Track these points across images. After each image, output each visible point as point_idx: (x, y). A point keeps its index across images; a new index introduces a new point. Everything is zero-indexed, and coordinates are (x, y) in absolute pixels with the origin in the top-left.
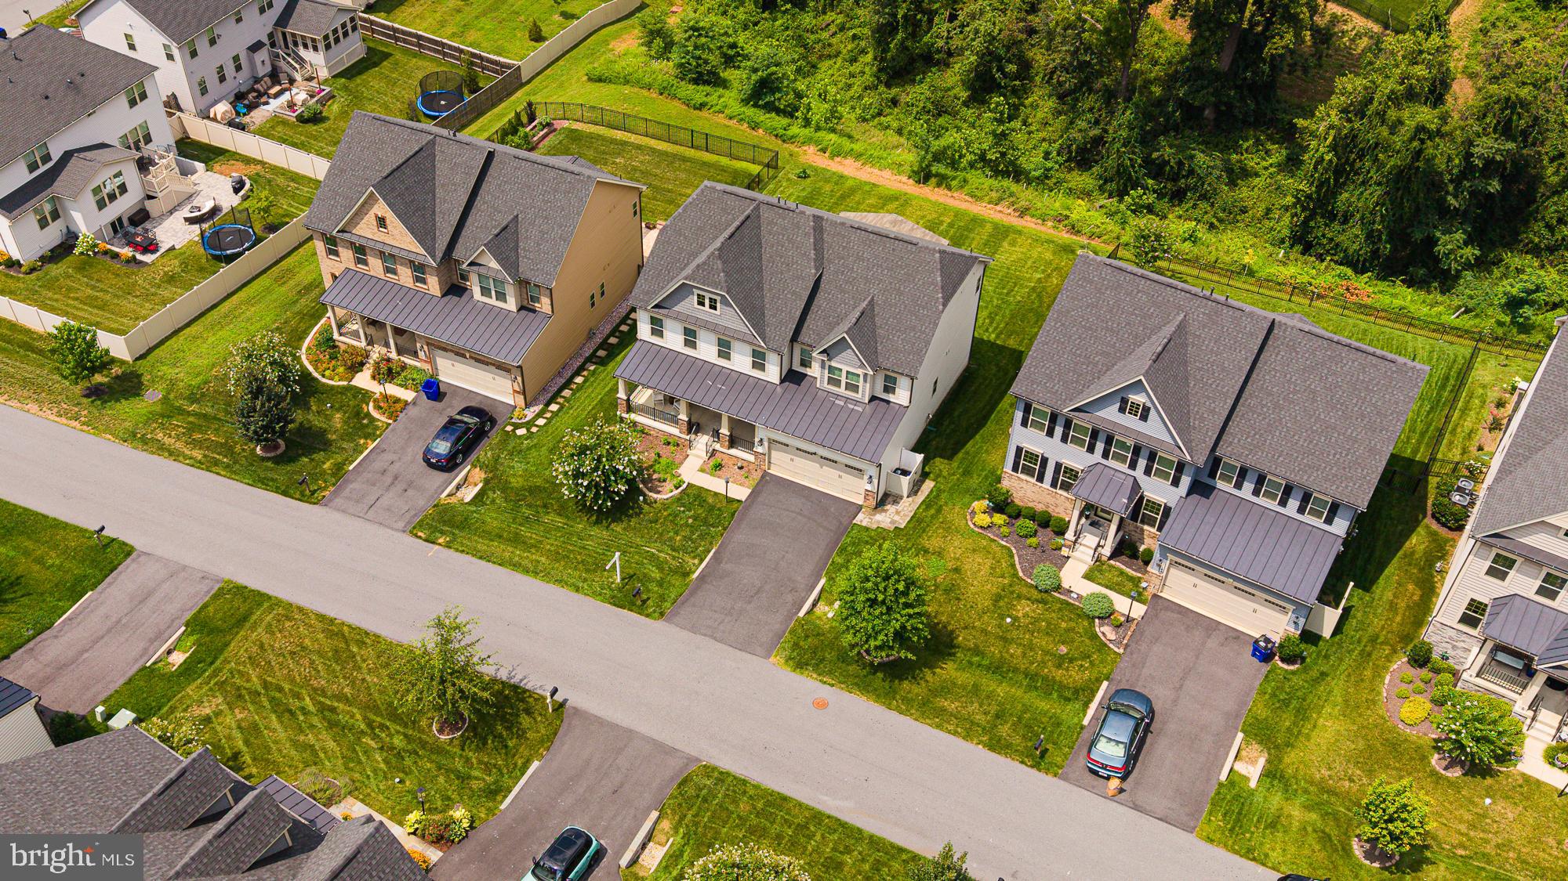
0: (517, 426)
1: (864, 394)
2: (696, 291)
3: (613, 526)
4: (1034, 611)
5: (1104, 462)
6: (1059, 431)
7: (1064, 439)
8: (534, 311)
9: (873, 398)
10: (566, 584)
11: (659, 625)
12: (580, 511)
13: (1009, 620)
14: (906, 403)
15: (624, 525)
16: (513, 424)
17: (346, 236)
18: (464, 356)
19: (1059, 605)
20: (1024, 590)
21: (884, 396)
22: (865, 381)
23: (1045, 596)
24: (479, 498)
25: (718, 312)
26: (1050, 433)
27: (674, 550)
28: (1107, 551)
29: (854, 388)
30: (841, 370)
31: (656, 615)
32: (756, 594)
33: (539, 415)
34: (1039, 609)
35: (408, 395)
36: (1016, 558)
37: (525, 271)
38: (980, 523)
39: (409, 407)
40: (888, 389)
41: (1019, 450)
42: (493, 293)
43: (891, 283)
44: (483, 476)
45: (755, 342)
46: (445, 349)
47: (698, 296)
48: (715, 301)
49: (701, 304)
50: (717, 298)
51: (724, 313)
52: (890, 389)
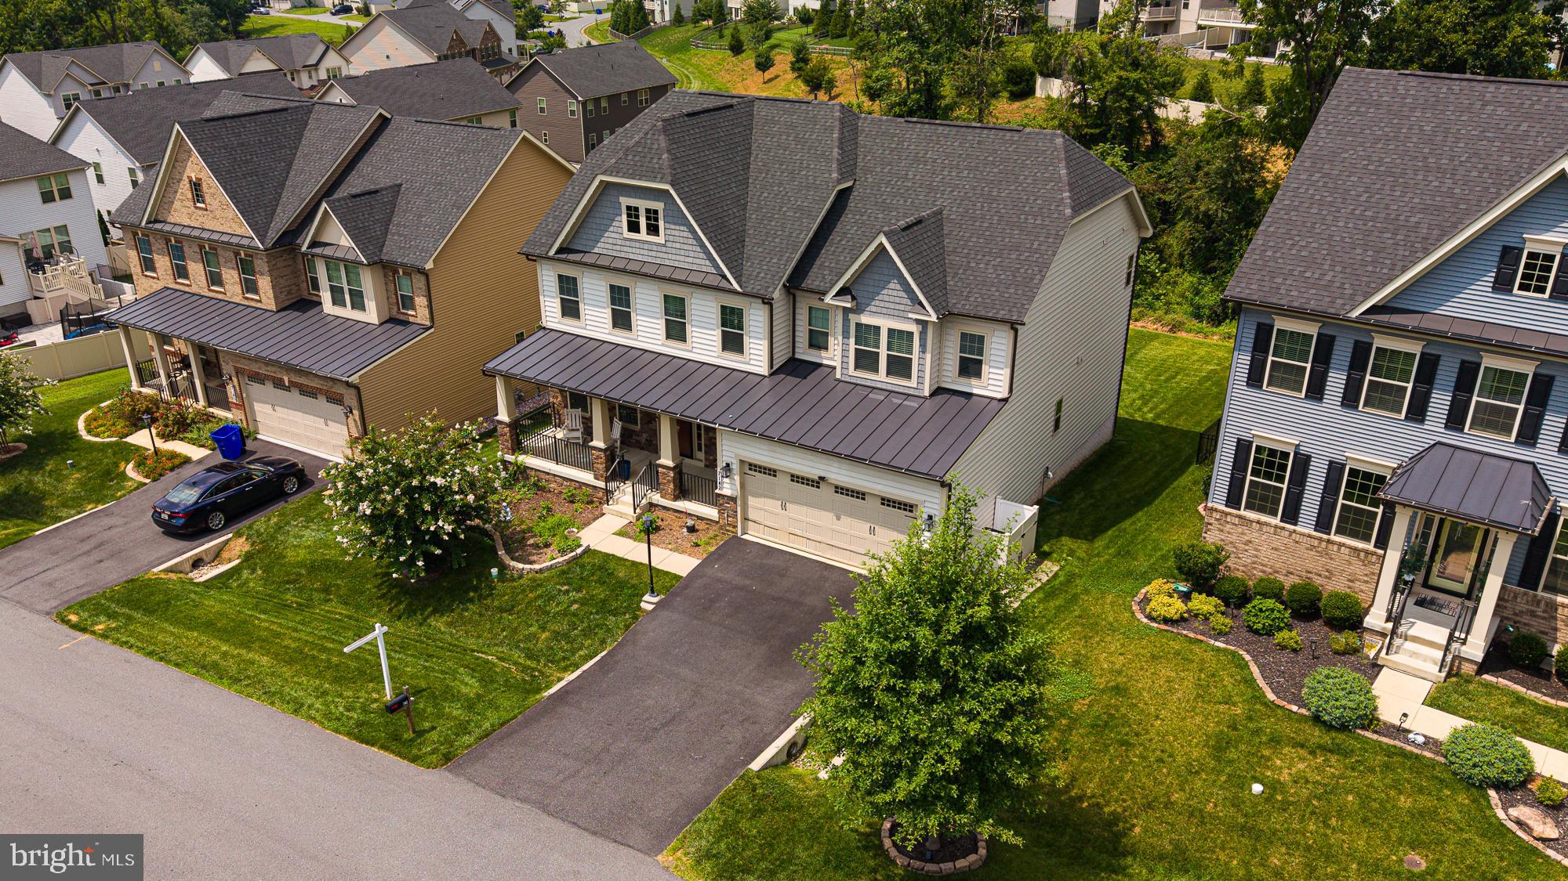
1: (921, 380)
2: (625, 201)
4: (1319, 769)
5: (1452, 438)
6: (1336, 381)
7: (1350, 400)
8: (406, 323)
9: (938, 391)
12: (383, 596)
13: (1257, 788)
14: (1003, 393)
15: (452, 616)
17: (158, 226)
19: (1381, 758)
20: (1287, 729)
21: (963, 385)
22: (923, 346)
23: (1340, 737)
25: (661, 239)
26: (1316, 392)
27: (529, 656)
28: (1475, 647)
29: (904, 366)
30: (877, 329)
32: (663, 725)
34: (1335, 766)
35: (196, 453)
36: (1255, 670)
37: (392, 251)
38: (1163, 611)
39: (189, 466)
40: (970, 367)
41: (1243, 447)
42: (347, 297)
43: (974, 188)
44: (247, 548)
45: (724, 284)
47: (629, 208)
48: (656, 212)
49: (634, 227)
50: (659, 206)
51: (671, 238)
52: (972, 367)
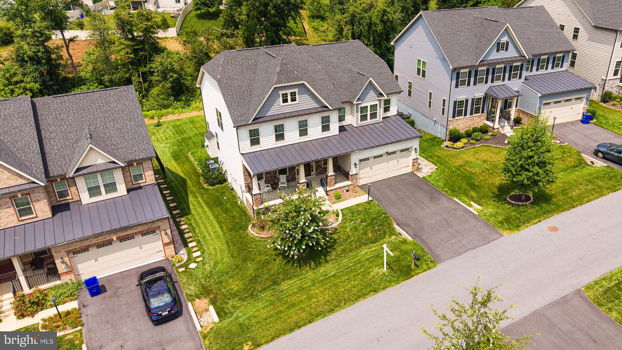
0: (186, 265)
1: (380, 117)
2: (281, 93)
3: (328, 258)
6: (472, 80)
7: (475, 84)
8: (141, 188)
9: (383, 119)
10: (367, 295)
11: (440, 267)
14: (396, 113)
15: (334, 253)
16: (181, 266)
18: (110, 243)
22: (380, 107)
24: (221, 313)
25: (297, 102)
26: (469, 84)
29: (374, 116)
30: (367, 107)
31: (431, 265)
32: (447, 222)
33: (189, 253)
35: (72, 305)
36: (492, 145)
39: (83, 310)
41: (455, 103)
42: (102, 188)
44: (206, 301)
45: (324, 109)
46: (86, 249)
47: (283, 94)
48: (295, 93)
49: (285, 101)
50: (296, 90)
51: (301, 100)
52: (387, 109)
